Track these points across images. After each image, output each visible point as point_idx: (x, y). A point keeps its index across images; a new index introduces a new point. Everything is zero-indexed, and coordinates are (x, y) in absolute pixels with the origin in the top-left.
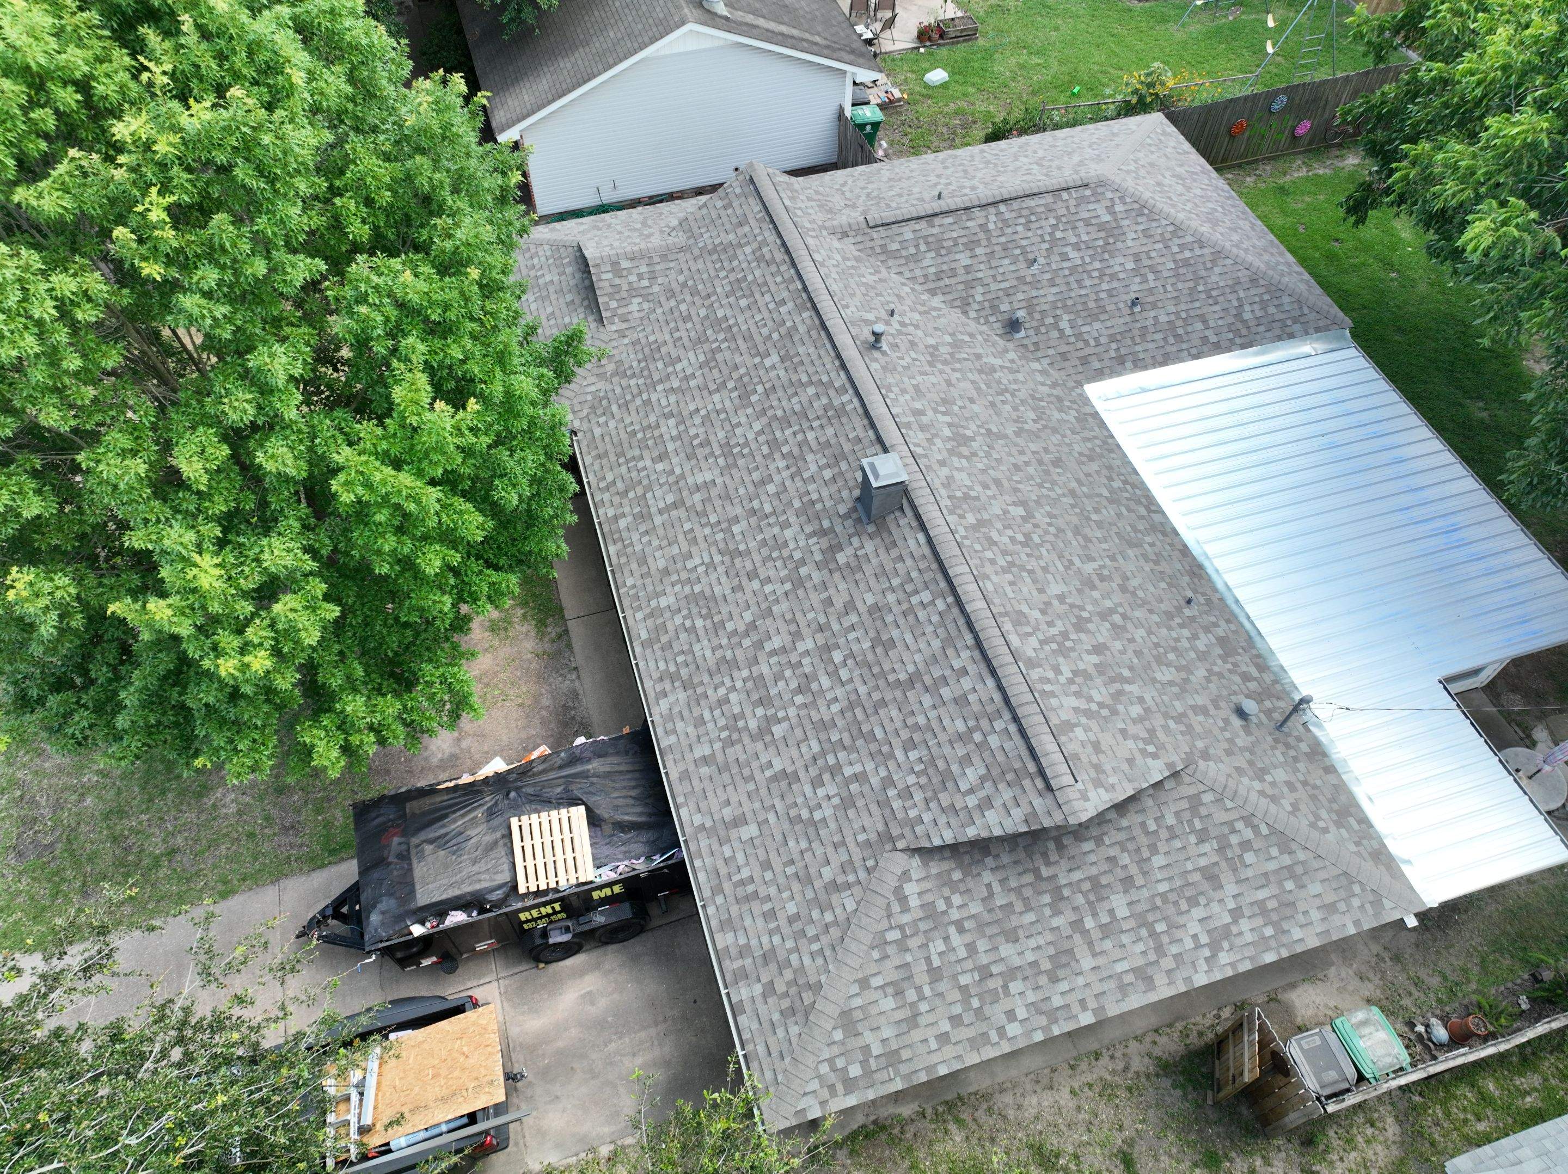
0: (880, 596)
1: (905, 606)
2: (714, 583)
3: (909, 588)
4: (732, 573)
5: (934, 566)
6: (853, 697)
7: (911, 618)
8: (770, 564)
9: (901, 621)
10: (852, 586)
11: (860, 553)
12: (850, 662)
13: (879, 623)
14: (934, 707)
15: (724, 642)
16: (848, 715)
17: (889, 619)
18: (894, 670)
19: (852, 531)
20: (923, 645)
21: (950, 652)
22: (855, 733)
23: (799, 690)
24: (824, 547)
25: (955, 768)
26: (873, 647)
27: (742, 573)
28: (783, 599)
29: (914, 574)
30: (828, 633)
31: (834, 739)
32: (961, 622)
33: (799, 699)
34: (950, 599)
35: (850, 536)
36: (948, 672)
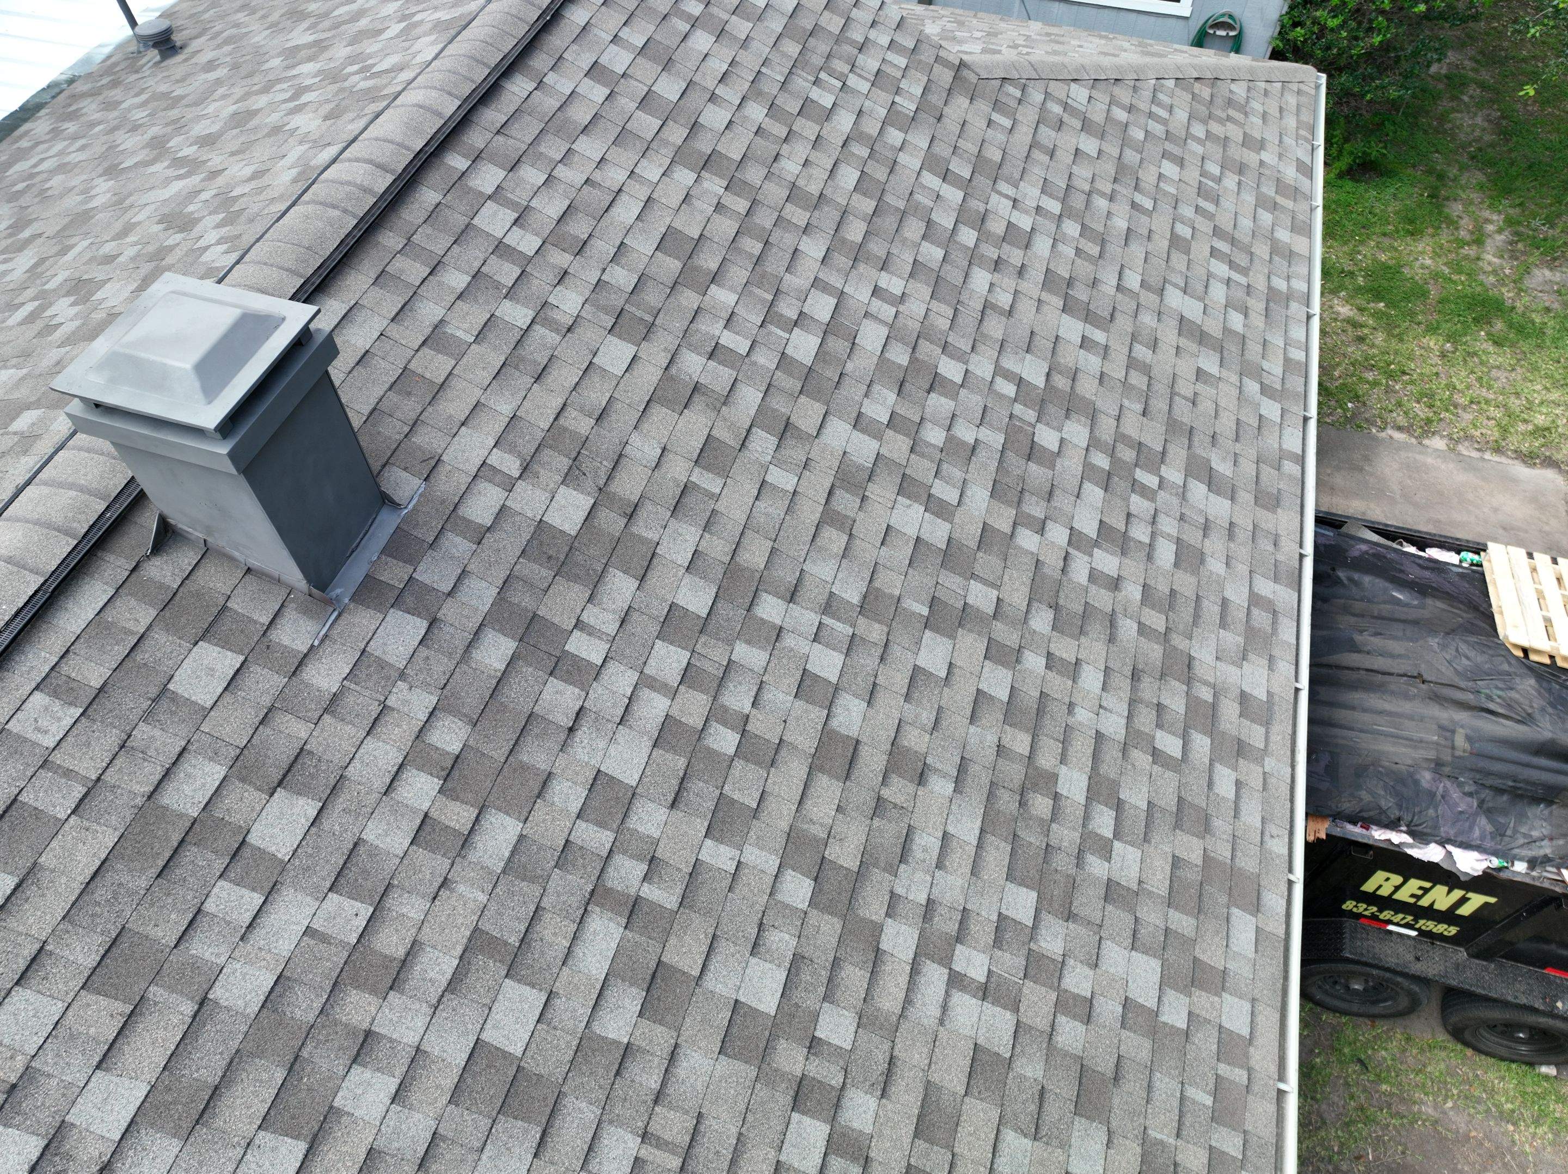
0: (588, 334)
1: (561, 259)
2: (960, 860)
3: (507, 273)
4: (889, 830)
5: (389, 239)
6: (842, 261)
7: (579, 228)
8: (761, 726)
9: (603, 247)
10: (623, 417)
11: (511, 466)
12: (788, 310)
13: (653, 297)
14: (713, 98)
15: (1034, 662)
16: (877, 248)
17: (622, 278)
18: (719, 207)
19: (457, 545)
20: (615, 176)
21: (580, 114)
22: (888, 222)
23: (936, 383)
24: (575, 593)
25: (776, 24)
26: (715, 278)
27: (861, 796)
28: (813, 593)
29: (457, 280)
30: (780, 404)
31: (939, 253)
32: (492, 116)
33: (951, 370)
34: (456, 161)
35: (480, 535)
36: (627, 104)
